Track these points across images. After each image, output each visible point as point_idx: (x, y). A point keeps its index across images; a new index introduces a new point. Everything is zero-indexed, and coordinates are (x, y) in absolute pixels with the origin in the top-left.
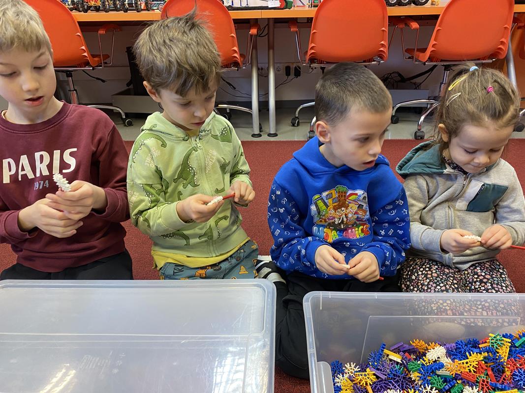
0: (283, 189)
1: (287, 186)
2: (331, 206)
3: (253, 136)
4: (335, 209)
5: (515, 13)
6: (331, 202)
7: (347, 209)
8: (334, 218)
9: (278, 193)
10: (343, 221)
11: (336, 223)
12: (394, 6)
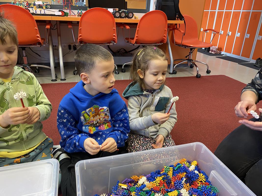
0: (65, 109)
1: (67, 107)
2: (92, 116)
3: (52, 80)
4: (94, 117)
5: (168, 24)
6: (91, 114)
7: (99, 116)
8: (93, 121)
9: (62, 111)
10: (98, 122)
11: (95, 123)
12: (118, 18)
